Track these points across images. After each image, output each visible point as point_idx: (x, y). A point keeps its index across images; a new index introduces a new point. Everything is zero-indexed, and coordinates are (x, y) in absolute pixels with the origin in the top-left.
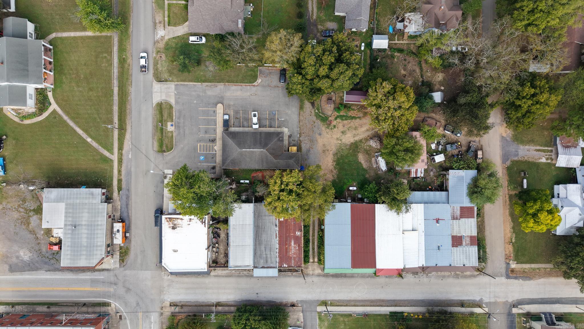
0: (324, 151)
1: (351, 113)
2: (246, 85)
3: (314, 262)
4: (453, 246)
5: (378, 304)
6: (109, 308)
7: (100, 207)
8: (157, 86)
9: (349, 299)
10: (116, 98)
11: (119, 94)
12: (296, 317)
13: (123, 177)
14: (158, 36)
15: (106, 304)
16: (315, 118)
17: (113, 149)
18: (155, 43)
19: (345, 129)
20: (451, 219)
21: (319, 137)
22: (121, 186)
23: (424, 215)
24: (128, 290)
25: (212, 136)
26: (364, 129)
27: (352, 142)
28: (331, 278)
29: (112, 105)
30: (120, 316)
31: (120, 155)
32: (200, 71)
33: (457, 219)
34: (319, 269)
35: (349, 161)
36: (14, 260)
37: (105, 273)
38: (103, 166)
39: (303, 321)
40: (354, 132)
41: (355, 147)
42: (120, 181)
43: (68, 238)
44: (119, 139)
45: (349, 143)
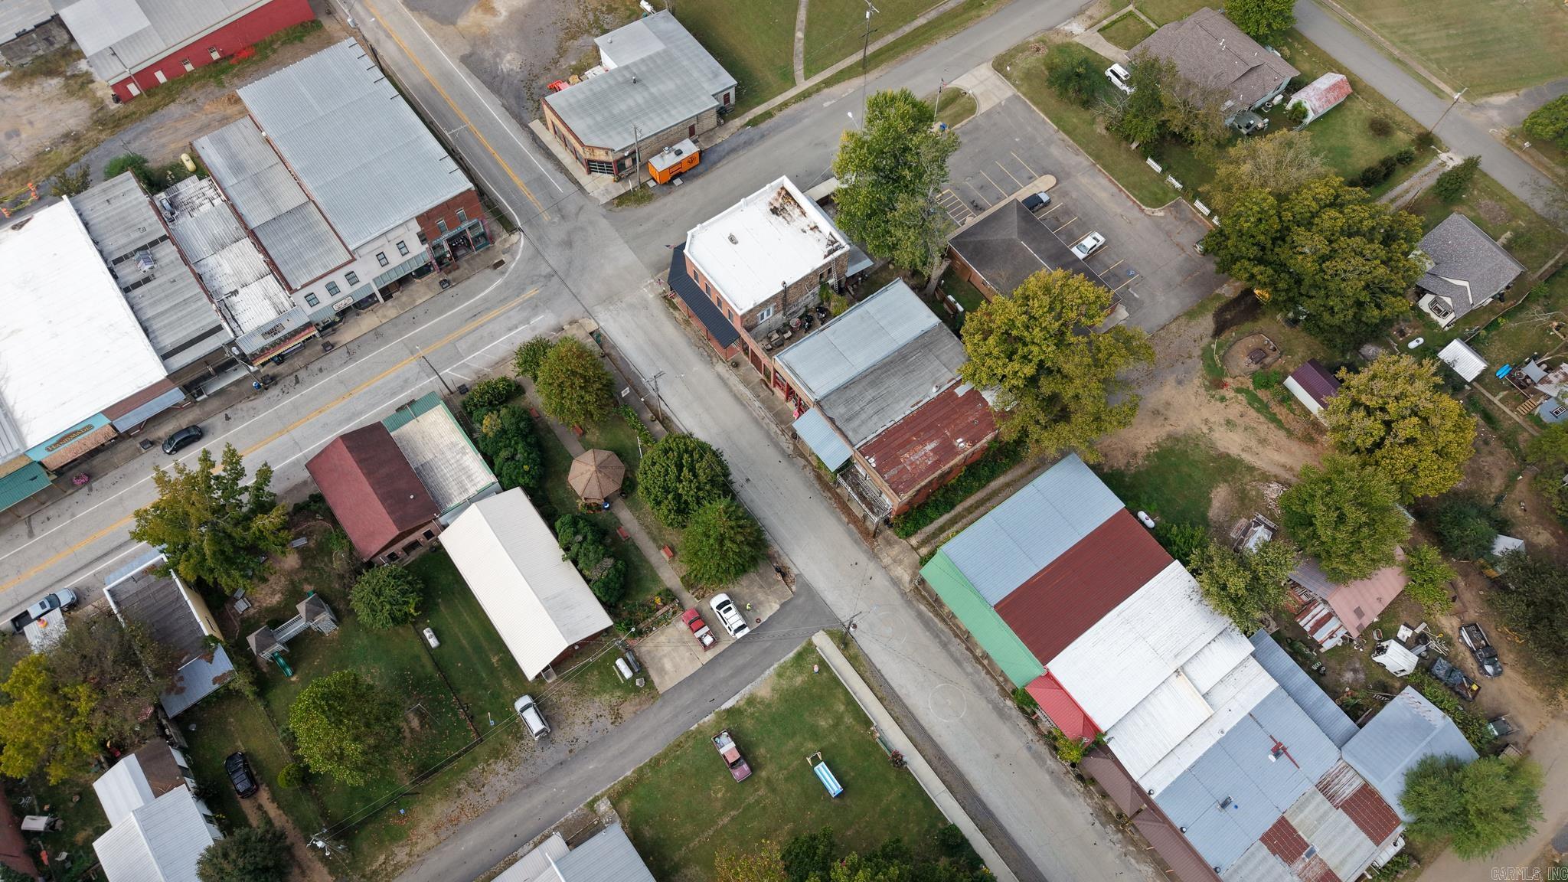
0: (1156, 413)
1: (1281, 412)
2: (1128, 197)
3: (915, 549)
4: (1262, 839)
5: (949, 777)
6: (505, 235)
7: (704, 98)
8: (985, 71)
9: (901, 692)
10: (907, 29)
11: (917, 29)
12: (761, 596)
13: (778, 116)
14: (1066, 28)
15: (510, 227)
16: (1197, 352)
17: (815, 74)
18: (1051, 29)
19: (1240, 421)
20: (1316, 782)
21: (1174, 384)
22: (762, 122)
23: (1258, 706)
24: (568, 243)
25: (984, 201)
26: (1281, 458)
27: (1231, 452)
28: (913, 614)
29: (890, 31)
30: (502, 262)
31: (818, 89)
32: (1075, 116)
33: (1331, 798)
34: (910, 571)
35: (1190, 476)
36: (488, 54)
37: (573, 188)
38: (770, 77)
39: (763, 620)
40: (1253, 443)
41: (1228, 467)
42: (769, 115)
43: (607, 82)
44: (842, 71)
45: (1222, 450)
